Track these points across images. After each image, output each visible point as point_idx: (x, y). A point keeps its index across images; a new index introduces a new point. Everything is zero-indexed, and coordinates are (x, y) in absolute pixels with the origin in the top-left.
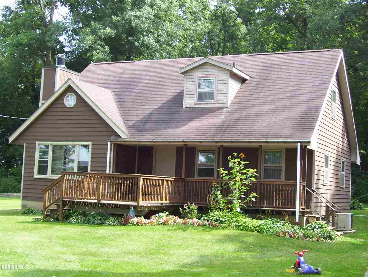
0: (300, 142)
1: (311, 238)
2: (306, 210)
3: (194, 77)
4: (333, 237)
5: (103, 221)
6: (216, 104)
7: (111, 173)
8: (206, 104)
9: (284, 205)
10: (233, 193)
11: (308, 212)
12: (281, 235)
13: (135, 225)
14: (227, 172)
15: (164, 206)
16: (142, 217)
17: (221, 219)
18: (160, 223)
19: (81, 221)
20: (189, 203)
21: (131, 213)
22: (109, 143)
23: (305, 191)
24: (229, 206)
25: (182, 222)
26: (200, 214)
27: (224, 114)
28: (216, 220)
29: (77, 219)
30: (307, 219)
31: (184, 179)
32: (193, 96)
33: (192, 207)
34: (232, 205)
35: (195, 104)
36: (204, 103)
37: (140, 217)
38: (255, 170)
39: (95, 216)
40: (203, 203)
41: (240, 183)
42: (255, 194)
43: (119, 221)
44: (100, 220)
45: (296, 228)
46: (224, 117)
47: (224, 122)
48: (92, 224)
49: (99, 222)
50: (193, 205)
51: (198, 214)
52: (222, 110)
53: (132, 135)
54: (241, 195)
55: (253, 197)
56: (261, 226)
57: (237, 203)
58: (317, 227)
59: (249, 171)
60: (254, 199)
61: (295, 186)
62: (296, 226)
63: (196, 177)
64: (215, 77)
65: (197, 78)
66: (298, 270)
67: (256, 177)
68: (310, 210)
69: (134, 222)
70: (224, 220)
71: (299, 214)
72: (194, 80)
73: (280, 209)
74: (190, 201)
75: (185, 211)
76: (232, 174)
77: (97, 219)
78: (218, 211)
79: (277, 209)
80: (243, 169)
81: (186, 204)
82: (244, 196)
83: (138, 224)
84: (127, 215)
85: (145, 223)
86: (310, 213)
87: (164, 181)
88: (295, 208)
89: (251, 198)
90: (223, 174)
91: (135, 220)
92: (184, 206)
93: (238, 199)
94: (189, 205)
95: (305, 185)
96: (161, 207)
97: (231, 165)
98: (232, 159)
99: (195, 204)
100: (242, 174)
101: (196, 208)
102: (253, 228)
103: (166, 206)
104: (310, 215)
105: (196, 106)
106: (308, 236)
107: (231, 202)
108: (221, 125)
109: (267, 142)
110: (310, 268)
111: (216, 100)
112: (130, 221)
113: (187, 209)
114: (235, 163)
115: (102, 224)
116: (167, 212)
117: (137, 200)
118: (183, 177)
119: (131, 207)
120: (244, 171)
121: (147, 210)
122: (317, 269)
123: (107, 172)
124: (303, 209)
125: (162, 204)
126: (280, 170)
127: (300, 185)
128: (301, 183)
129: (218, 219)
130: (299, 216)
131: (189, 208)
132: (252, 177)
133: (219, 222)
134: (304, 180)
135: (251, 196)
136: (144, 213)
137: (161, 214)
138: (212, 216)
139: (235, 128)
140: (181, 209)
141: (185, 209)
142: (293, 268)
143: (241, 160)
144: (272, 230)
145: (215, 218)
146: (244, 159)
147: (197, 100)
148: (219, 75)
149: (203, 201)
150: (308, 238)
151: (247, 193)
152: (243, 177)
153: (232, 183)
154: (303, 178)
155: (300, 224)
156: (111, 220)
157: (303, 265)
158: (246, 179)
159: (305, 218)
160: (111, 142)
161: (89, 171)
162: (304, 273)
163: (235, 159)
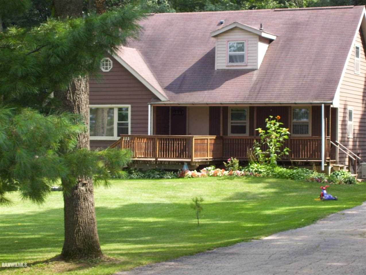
0: (324, 103)
1: (334, 182)
2: (331, 161)
3: (225, 40)
4: (352, 181)
5: (161, 175)
6: (246, 66)
7: (152, 135)
8: (237, 66)
9: (311, 157)
10: (270, 148)
11: (332, 163)
12: (310, 181)
13: (190, 177)
14: (264, 131)
15: (209, 161)
16: (195, 170)
17: (260, 170)
18: (210, 175)
19: (141, 176)
20: (232, 158)
21: (185, 168)
22: (149, 106)
23: (329, 144)
24: (267, 159)
25: (228, 174)
26: (241, 167)
27: (255, 75)
28: (256, 171)
29: (137, 175)
30: (332, 168)
31: (222, 137)
32: (224, 58)
33: (234, 161)
34: (270, 158)
35: (227, 66)
36: (235, 65)
37: (193, 170)
38: (288, 129)
39: (154, 172)
40: (243, 157)
41: (275, 140)
42: (288, 149)
43: (175, 175)
44: (159, 174)
45: (322, 175)
46: (255, 79)
47: (256, 84)
48: (153, 178)
49: (159, 176)
50: (235, 159)
51: (239, 166)
52: (252, 72)
53: (171, 98)
54: (277, 150)
55: (287, 151)
56: (294, 174)
57: (274, 156)
58: (340, 174)
59: (282, 130)
60: (287, 153)
61: (320, 140)
62: (322, 174)
63: (230, 135)
64: (245, 41)
65: (228, 41)
66: (322, 198)
67: (288, 135)
68: (335, 161)
69: (189, 175)
70: (262, 171)
71: (325, 164)
72: (225, 43)
73: (308, 160)
74: (232, 157)
75: (229, 165)
76: (268, 133)
77: (156, 174)
78: (257, 164)
79: (306, 160)
80: (278, 129)
81: (230, 159)
82: (279, 151)
83: (192, 177)
84: (182, 170)
85: (198, 176)
86: (335, 163)
87: (209, 140)
88: (321, 159)
89: (284, 152)
90: (261, 133)
91: (190, 173)
92: (227, 161)
93: (274, 153)
94: (232, 159)
95: (329, 140)
96: (206, 162)
97: (268, 126)
98: (269, 120)
99: (237, 159)
100: (277, 133)
101: (238, 162)
102: (287, 176)
103: (211, 161)
104: (335, 165)
105: (227, 68)
106: (332, 181)
107: (268, 156)
108: (254, 88)
109: (295, 104)
110: (330, 197)
111: (246, 63)
112: (186, 174)
113: (230, 163)
114: (271, 124)
115: (161, 178)
116: (213, 166)
117: (191, 157)
118: (221, 135)
119: (185, 163)
120: (278, 131)
121: (197, 165)
122: (335, 197)
123: (149, 134)
124: (329, 160)
125: (207, 159)
126: (308, 126)
127: (325, 139)
128: (325, 137)
129: (257, 170)
130: (325, 166)
131: (232, 162)
132: (285, 135)
133: (258, 172)
134: (328, 135)
135: (285, 150)
136: (196, 168)
137: (209, 168)
138: (252, 168)
139: (267, 91)
140: (225, 163)
141: (228, 163)
142: (319, 198)
143: (276, 121)
144: (302, 177)
145: (254, 169)
146: (279, 121)
147: (228, 62)
148: (249, 39)
149: (243, 156)
150: (332, 182)
151: (282, 149)
152: (278, 135)
153: (268, 140)
154: (327, 134)
155: (326, 172)
156: (168, 174)
157: (325, 195)
158: (281, 136)
159: (330, 168)
160: (151, 104)
161: (130, 133)
162: (326, 200)
163: (271, 121)
